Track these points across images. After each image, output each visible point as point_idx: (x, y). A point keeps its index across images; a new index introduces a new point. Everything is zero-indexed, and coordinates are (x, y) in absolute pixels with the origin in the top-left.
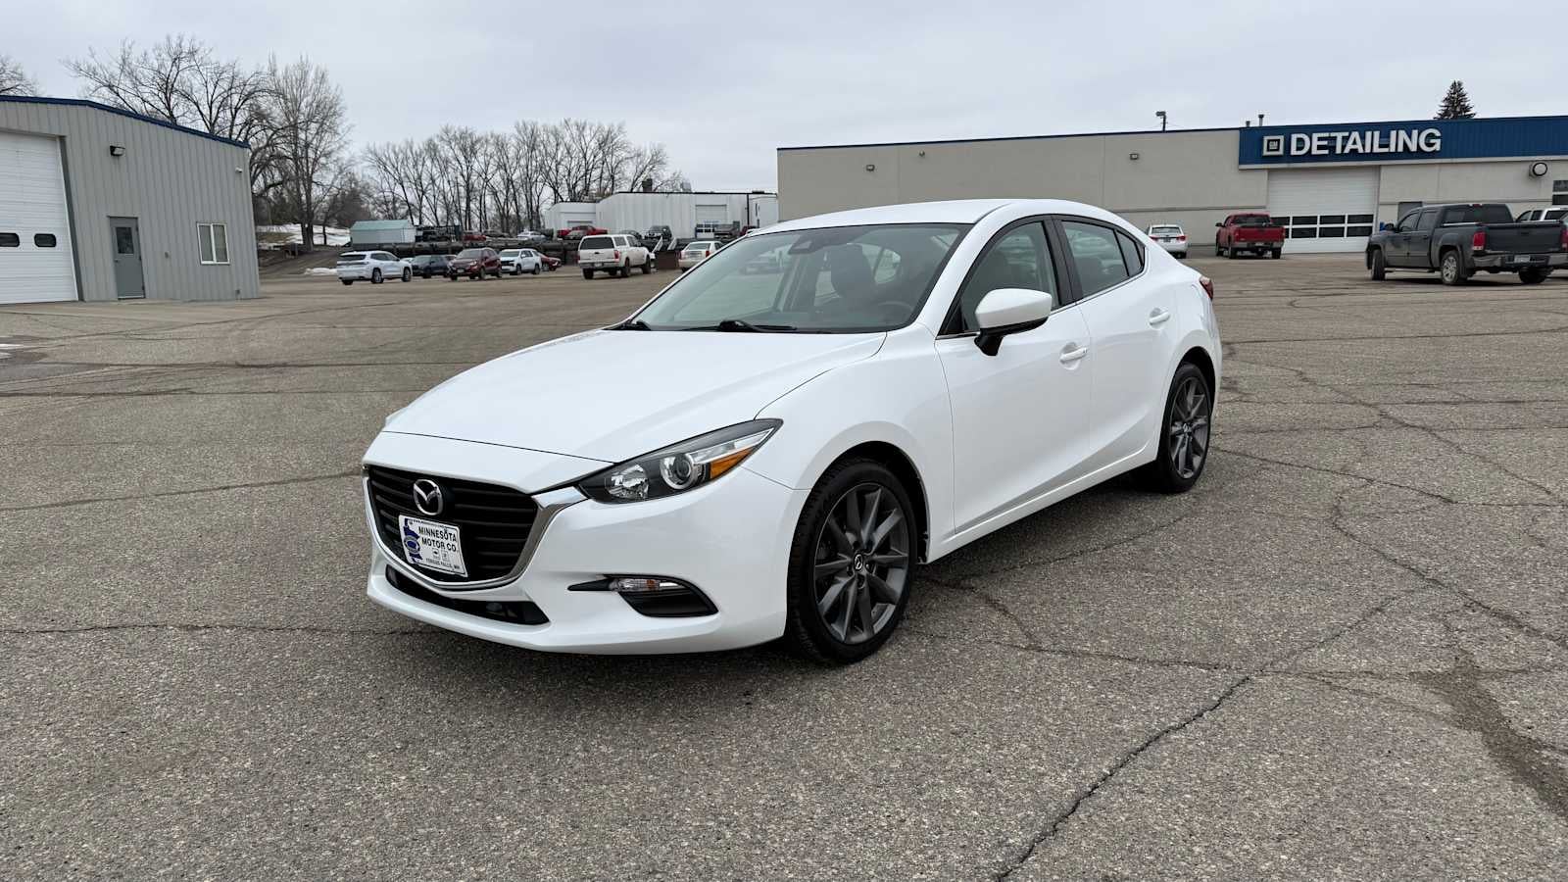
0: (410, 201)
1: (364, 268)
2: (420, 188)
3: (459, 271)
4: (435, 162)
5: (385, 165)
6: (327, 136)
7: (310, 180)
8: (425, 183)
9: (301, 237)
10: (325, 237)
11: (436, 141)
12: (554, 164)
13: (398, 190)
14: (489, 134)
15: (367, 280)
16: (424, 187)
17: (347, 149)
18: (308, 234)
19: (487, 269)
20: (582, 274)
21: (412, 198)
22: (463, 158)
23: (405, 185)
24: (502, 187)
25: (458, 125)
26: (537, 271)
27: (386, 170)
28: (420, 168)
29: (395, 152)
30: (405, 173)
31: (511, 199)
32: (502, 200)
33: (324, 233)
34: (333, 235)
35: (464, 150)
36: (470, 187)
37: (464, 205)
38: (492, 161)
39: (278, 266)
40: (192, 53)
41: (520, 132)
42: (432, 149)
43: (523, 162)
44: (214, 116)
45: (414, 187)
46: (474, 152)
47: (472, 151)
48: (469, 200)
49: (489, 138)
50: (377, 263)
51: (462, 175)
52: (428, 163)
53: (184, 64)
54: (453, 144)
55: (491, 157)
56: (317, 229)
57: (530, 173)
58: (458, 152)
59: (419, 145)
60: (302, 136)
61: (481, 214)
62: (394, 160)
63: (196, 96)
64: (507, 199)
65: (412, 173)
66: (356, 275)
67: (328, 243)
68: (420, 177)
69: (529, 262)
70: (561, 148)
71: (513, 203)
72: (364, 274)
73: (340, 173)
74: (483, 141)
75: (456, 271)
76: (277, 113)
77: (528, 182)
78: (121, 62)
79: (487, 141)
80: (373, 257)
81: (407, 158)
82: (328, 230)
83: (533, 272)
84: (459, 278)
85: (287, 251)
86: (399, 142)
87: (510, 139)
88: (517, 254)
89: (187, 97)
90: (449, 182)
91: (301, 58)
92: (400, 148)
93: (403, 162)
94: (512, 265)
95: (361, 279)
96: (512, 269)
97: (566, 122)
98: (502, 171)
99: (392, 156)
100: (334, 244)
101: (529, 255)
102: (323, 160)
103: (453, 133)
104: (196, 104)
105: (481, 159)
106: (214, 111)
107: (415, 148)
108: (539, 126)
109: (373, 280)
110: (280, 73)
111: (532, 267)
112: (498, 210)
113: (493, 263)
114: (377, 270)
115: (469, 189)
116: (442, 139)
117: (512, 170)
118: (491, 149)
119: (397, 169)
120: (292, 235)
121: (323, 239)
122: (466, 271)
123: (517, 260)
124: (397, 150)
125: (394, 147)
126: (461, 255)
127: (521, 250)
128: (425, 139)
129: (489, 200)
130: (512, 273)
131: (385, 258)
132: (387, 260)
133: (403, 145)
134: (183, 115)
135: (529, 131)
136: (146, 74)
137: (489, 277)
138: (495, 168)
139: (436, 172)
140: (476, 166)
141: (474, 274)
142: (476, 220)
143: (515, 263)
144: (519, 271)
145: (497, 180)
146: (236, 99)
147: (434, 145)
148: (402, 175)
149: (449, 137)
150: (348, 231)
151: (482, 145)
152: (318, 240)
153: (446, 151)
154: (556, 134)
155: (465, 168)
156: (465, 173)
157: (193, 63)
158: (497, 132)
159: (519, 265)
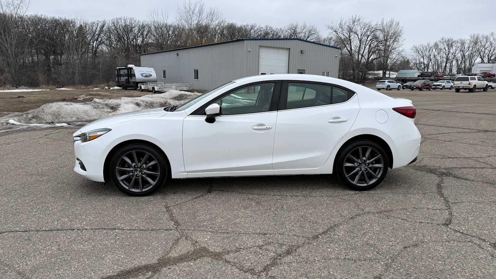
0: (425, 63)
1: (385, 85)
2: (429, 59)
3: (414, 87)
4: (437, 50)
5: (419, 51)
6: (395, 43)
7: (388, 57)
8: (432, 57)
9: (382, 75)
10: (390, 75)
11: (438, 43)
12: (484, 49)
13: (422, 60)
14: (459, 39)
15: (385, 89)
16: (431, 58)
17: (401, 47)
18: (384, 74)
19: (425, 87)
20: (455, 90)
21: (426, 62)
22: (447, 48)
23: (424, 58)
24: (460, 58)
25: (447, 37)
26: (451, 89)
27: (419, 53)
28: (431, 52)
29: (423, 47)
30: (425, 54)
31: (463, 63)
32: (459, 62)
33: (390, 74)
34: (393, 74)
35: (448, 45)
36: (448, 58)
37: (444, 64)
38: (458, 49)
39: (372, 83)
40: (359, 20)
41: (471, 38)
42: (436, 45)
43: (470, 49)
44: (362, 38)
45: (427, 58)
46: (452, 46)
47: (451, 46)
48: (446, 63)
49: (459, 40)
50: (389, 84)
51: (446, 54)
52: (434, 50)
53: (356, 23)
54: (444, 43)
55: (458, 47)
56: (388, 72)
57: (473, 53)
58: (445, 46)
59: (432, 44)
60: (388, 43)
61: (450, 68)
62: (422, 50)
63: (358, 33)
64: (461, 63)
65: (427, 54)
66: (382, 87)
67: (390, 77)
68: (430, 55)
69: (448, 85)
70: (488, 43)
71: (464, 64)
72: (384, 87)
73: (398, 55)
74: (456, 42)
75: (413, 87)
76: (381, 37)
77: (471, 57)
78: (339, 24)
79: (458, 42)
80: (388, 82)
81: (427, 49)
82: (391, 73)
83: (450, 89)
84: (414, 90)
85: (376, 79)
86: (425, 44)
87: (467, 41)
88: (444, 82)
89: (356, 33)
90: (440, 57)
91: (392, 18)
92: (425, 46)
93: (425, 50)
94: (441, 86)
95: (383, 89)
96: (441, 87)
97: (492, 33)
98: (462, 52)
99: (422, 48)
100: (392, 77)
101: (448, 82)
102: (392, 51)
103: (445, 40)
104: (357, 35)
105: (454, 48)
106: (362, 37)
107: (430, 45)
108: (480, 35)
109: (387, 89)
110: (384, 24)
111: (449, 87)
112: (457, 66)
113: (428, 85)
114: (389, 86)
115: (447, 59)
116: (441, 42)
117: (466, 52)
118: (459, 45)
119: (422, 53)
120: (380, 74)
121: (389, 75)
122: (417, 87)
123: (443, 84)
124: (424, 46)
125: (423, 45)
126: (416, 82)
127: (446, 81)
128: (435, 42)
129: (454, 62)
130: (441, 89)
131: (393, 82)
132: (393, 83)
133: (426, 44)
134: (353, 39)
135: (475, 37)
136: (345, 27)
137: (425, 90)
138: (459, 51)
139: (436, 53)
140: (452, 51)
141: (420, 89)
142: (448, 70)
143: (442, 85)
144: (444, 88)
145: (459, 56)
146: (369, 32)
147: (437, 44)
148: (424, 55)
149: (443, 41)
150: (397, 73)
151: (455, 44)
152: (387, 76)
153: (441, 46)
154: (487, 38)
155: (447, 51)
156: (447, 53)
157: (359, 23)
158: (462, 39)
159: (444, 86)
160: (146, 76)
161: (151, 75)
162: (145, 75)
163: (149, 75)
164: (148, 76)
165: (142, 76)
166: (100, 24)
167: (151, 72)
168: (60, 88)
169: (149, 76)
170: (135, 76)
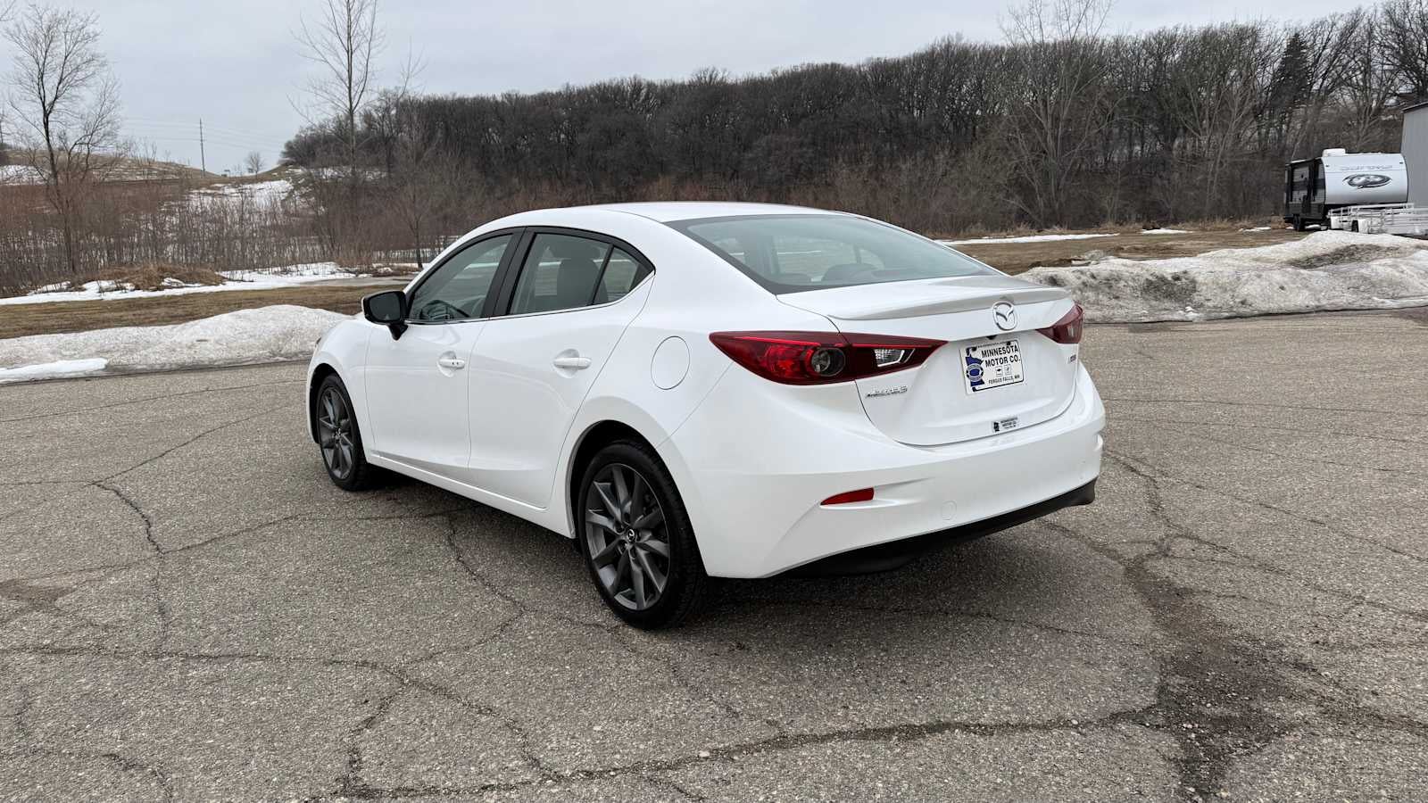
160: (1365, 185)
161: (1385, 180)
162: (1363, 179)
163: (1378, 179)
164: (1372, 183)
165: (1351, 183)
166: (1341, 24)
167: (1388, 168)
168: (1154, 228)
169: (1376, 183)
170: (1324, 188)
